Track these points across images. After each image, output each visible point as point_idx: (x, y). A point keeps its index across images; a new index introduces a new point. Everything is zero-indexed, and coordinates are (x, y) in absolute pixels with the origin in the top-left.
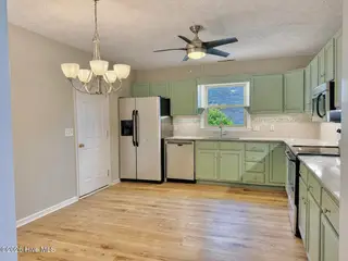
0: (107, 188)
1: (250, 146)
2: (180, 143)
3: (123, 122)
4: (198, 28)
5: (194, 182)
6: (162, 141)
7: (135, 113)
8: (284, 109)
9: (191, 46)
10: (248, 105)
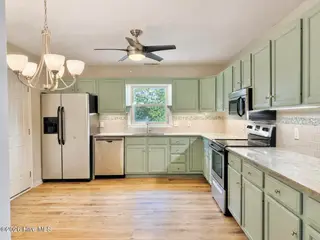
0: (29, 191)
1: (174, 140)
2: (110, 139)
3: (46, 119)
4: (138, 33)
5: (123, 177)
6: (91, 137)
7: (61, 110)
8: (200, 108)
9: (133, 48)
10: (170, 104)
